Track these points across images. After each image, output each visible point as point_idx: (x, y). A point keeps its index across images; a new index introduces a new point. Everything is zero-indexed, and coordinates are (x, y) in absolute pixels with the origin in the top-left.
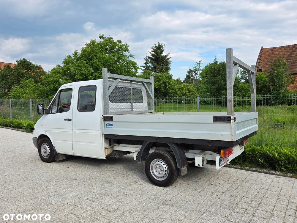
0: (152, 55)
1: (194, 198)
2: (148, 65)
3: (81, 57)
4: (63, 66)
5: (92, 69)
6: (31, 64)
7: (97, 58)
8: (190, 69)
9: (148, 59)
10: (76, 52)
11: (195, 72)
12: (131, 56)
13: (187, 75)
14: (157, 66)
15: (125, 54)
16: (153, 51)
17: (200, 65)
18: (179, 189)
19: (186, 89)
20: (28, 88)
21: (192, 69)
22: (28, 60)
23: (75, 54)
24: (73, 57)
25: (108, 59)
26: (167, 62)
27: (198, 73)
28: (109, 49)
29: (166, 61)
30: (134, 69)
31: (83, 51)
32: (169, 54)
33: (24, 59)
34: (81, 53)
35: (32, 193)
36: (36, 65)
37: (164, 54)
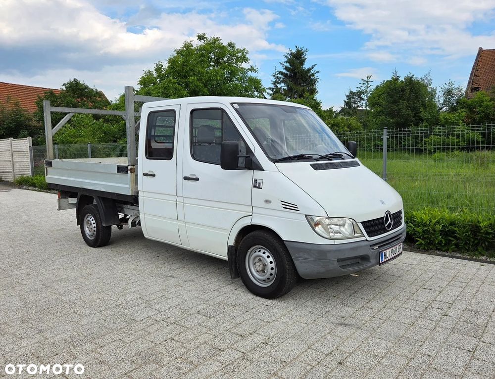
0: (286, 68)
1: (397, 313)
2: (279, 86)
3: (168, 74)
4: (138, 90)
5: (187, 93)
6: (86, 88)
7: (194, 74)
8: (351, 92)
9: (278, 75)
10: (160, 65)
11: (359, 97)
12: (252, 69)
13: (345, 102)
14: (295, 87)
15: (241, 67)
16: (287, 62)
17: (368, 84)
18: (364, 296)
19: (344, 126)
20: (84, 128)
21: (355, 91)
22: (82, 82)
23: (159, 69)
24: (155, 74)
25: (214, 74)
26: (312, 80)
27: (366, 98)
28: (214, 58)
29: (310, 77)
30: (257, 91)
31: (172, 62)
32: (315, 65)
33: (76, 81)
34: (168, 67)
35: (98, 301)
36: (94, 90)
37: (306, 66)
